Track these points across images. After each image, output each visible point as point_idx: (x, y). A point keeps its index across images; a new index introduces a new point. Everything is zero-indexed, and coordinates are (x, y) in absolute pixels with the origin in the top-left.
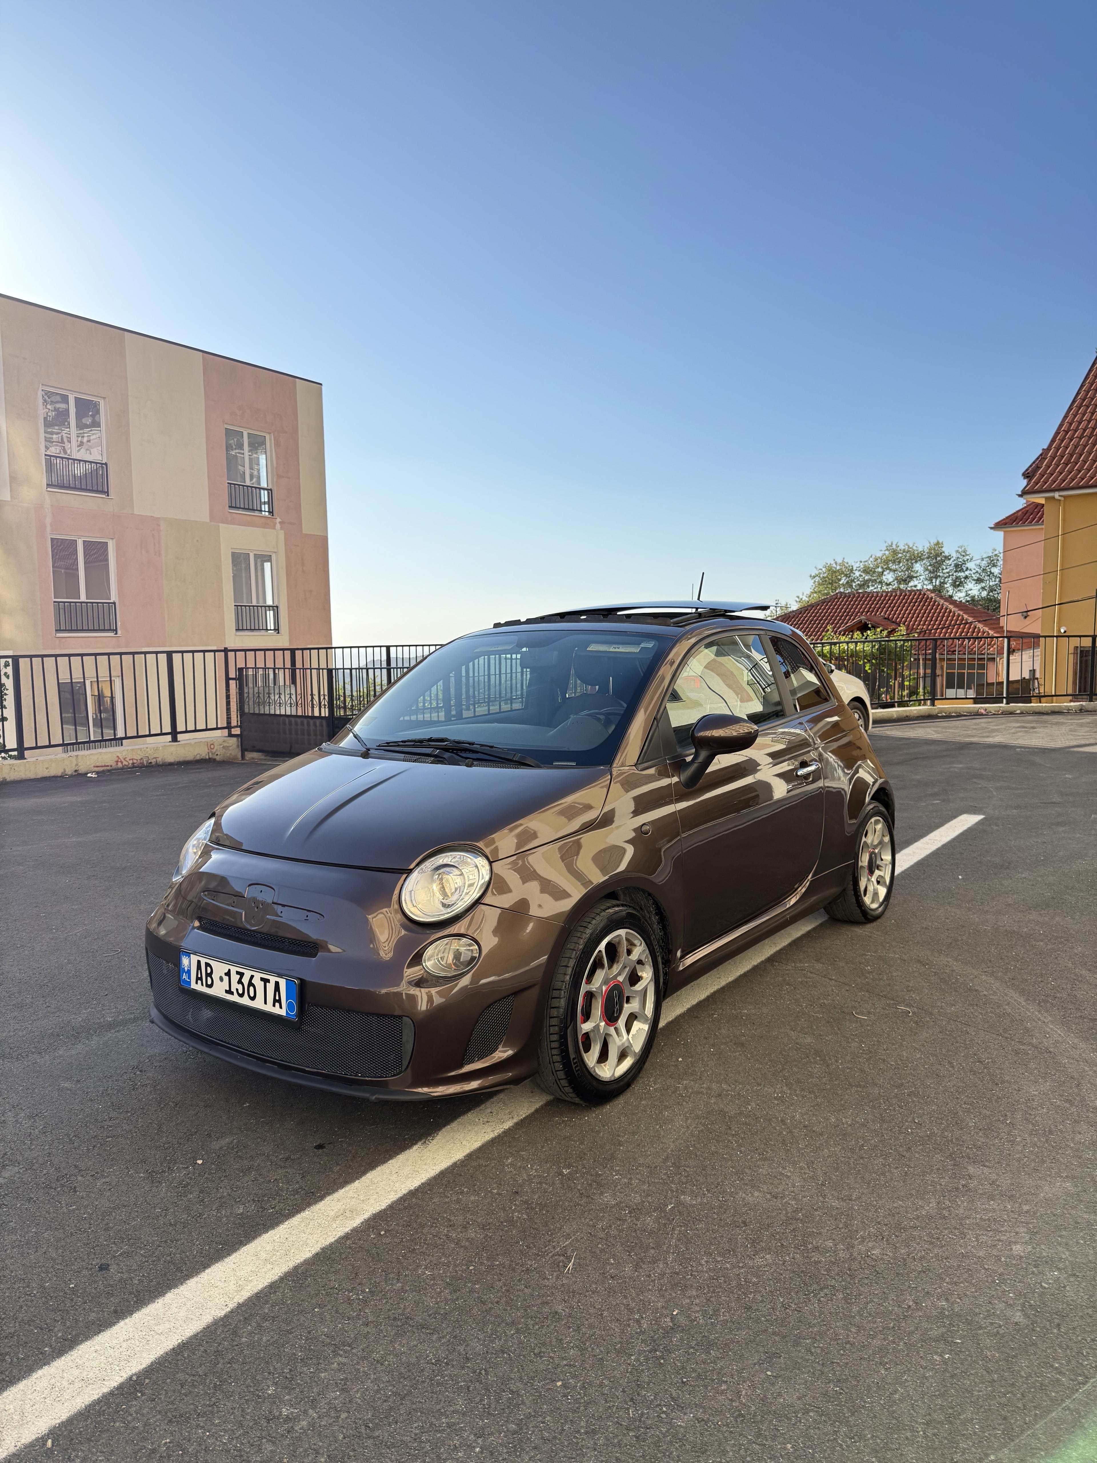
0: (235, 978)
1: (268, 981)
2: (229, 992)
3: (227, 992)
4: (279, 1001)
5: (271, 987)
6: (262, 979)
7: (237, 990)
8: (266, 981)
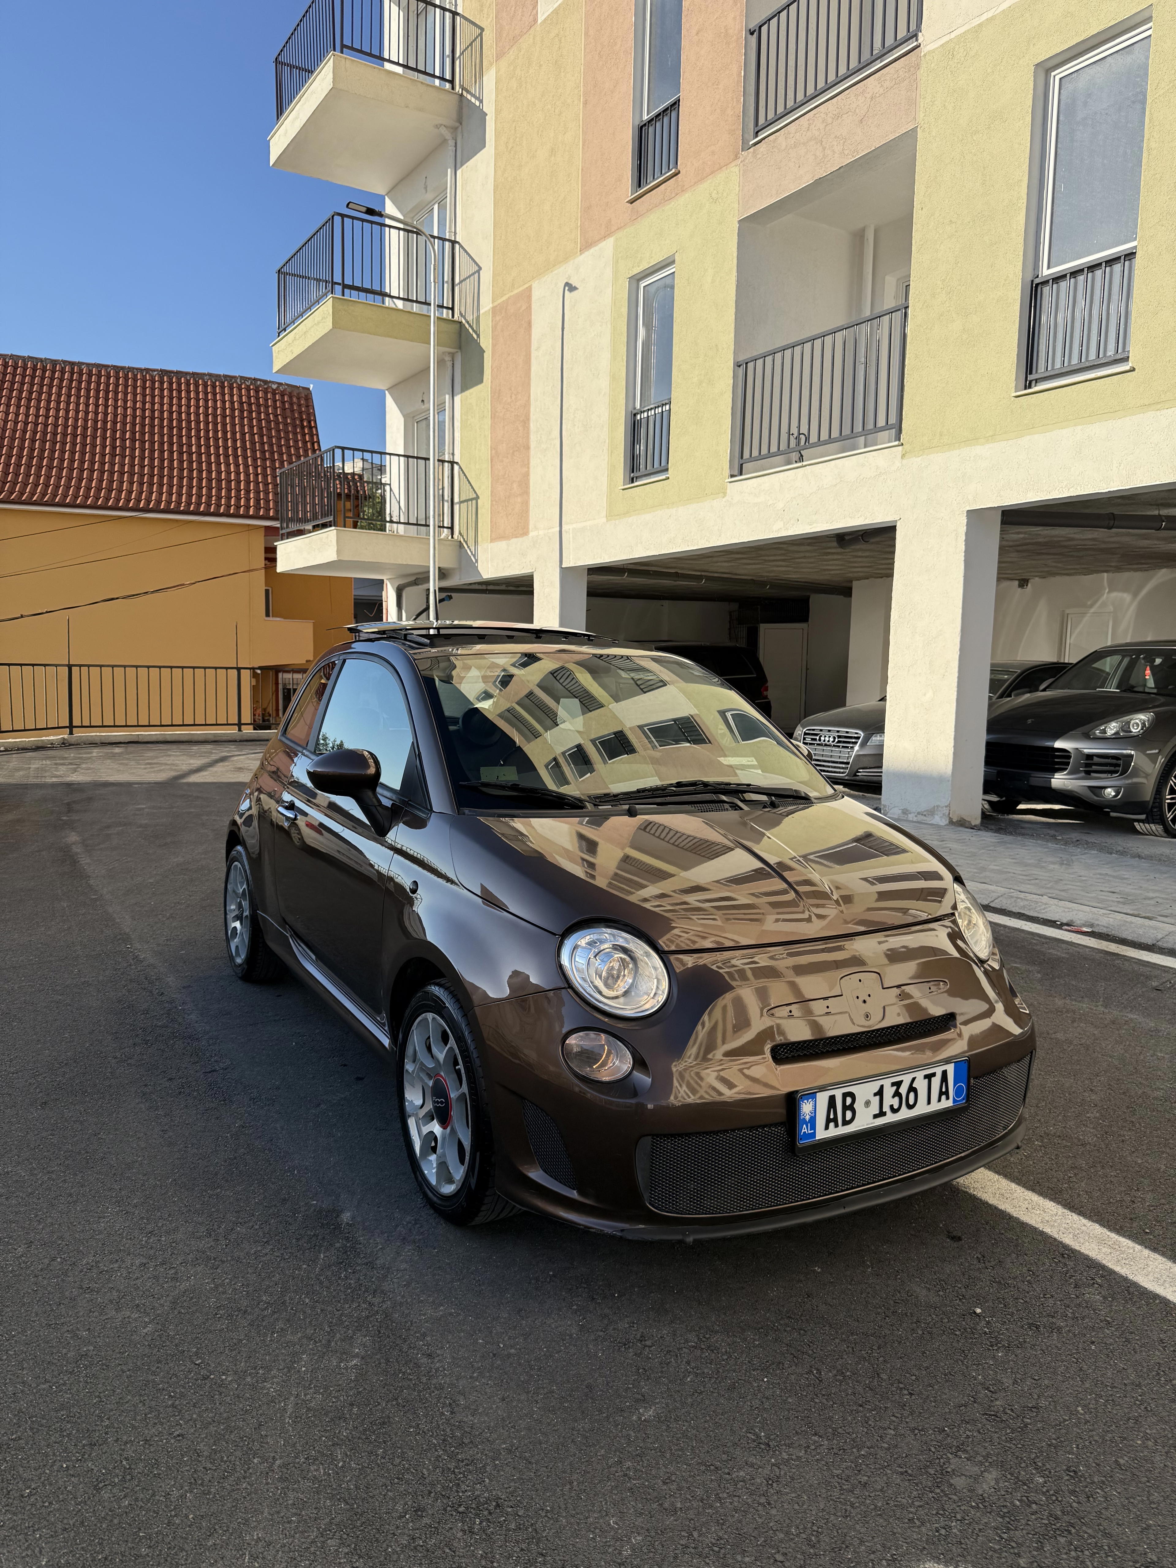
0: (889, 1091)
1: (934, 1075)
2: (882, 1114)
3: (875, 1116)
4: (947, 1093)
5: (936, 1081)
6: (926, 1077)
7: (892, 1107)
8: (929, 1077)
